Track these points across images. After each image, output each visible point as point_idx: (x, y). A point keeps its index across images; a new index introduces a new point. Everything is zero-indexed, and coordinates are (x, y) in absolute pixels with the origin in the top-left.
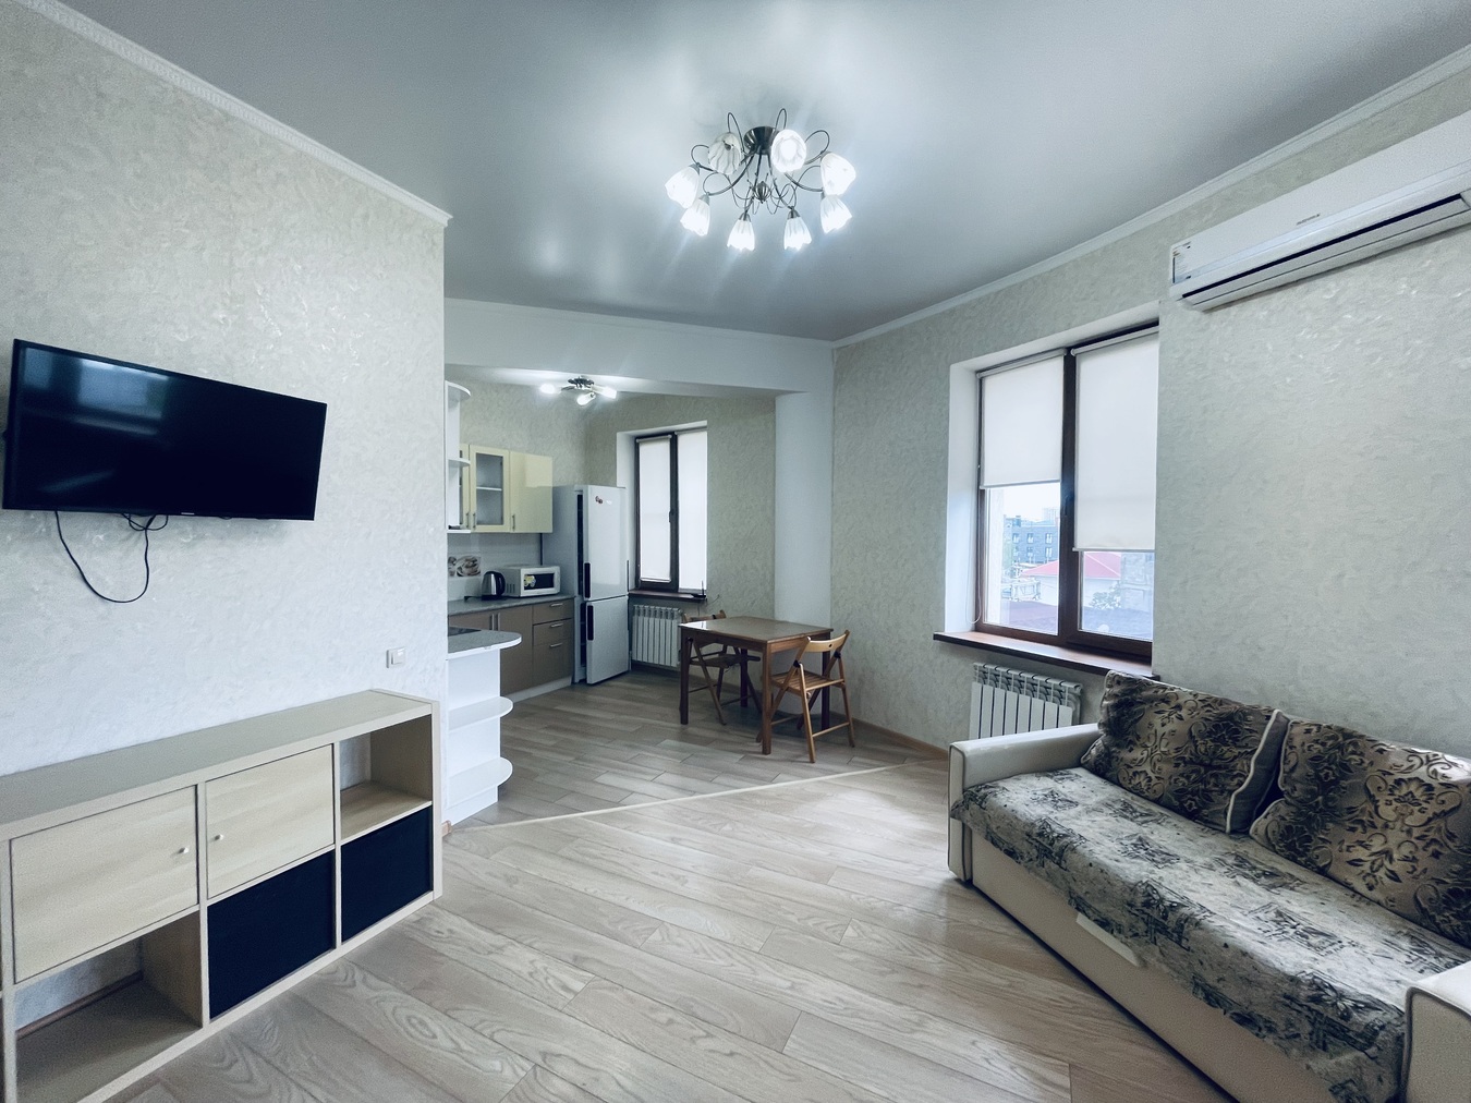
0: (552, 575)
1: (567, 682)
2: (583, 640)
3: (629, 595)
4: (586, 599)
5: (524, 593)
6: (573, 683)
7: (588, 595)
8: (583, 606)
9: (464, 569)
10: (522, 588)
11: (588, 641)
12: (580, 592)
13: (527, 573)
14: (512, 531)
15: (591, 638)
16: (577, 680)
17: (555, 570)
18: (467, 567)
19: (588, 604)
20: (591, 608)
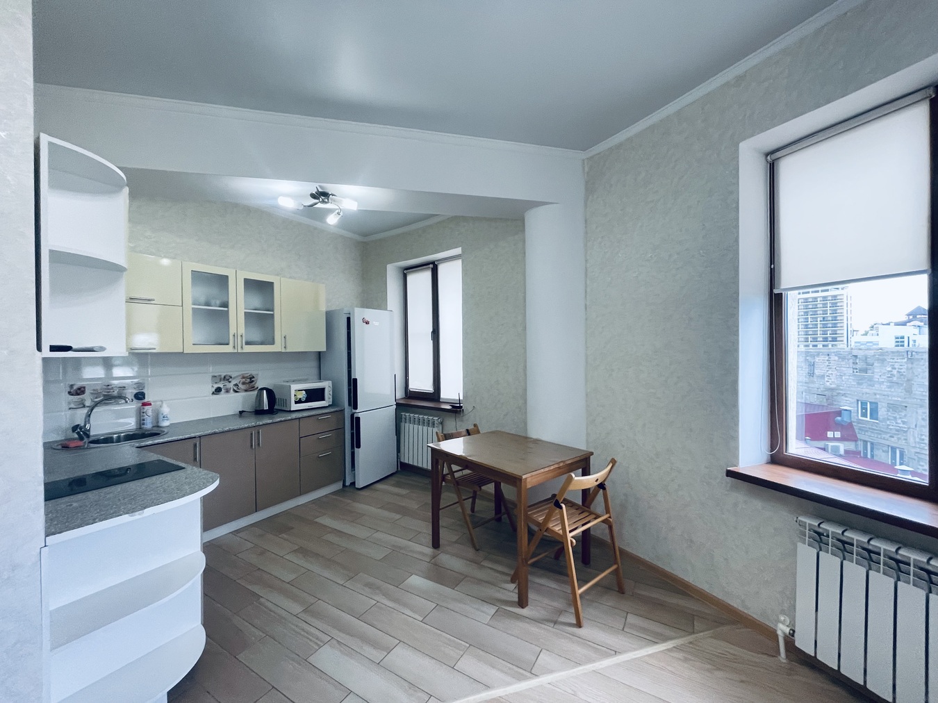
0: (323, 390)
1: (338, 486)
2: (352, 447)
3: (397, 405)
4: (354, 411)
5: (294, 407)
6: (344, 485)
7: (355, 407)
8: (352, 415)
9: (240, 386)
10: (293, 402)
11: (356, 449)
12: (350, 405)
13: (297, 389)
14: (283, 350)
15: (359, 446)
16: (348, 483)
17: (326, 385)
18: (244, 383)
19: (355, 415)
20: (358, 419)
